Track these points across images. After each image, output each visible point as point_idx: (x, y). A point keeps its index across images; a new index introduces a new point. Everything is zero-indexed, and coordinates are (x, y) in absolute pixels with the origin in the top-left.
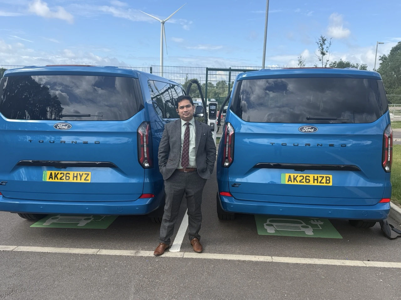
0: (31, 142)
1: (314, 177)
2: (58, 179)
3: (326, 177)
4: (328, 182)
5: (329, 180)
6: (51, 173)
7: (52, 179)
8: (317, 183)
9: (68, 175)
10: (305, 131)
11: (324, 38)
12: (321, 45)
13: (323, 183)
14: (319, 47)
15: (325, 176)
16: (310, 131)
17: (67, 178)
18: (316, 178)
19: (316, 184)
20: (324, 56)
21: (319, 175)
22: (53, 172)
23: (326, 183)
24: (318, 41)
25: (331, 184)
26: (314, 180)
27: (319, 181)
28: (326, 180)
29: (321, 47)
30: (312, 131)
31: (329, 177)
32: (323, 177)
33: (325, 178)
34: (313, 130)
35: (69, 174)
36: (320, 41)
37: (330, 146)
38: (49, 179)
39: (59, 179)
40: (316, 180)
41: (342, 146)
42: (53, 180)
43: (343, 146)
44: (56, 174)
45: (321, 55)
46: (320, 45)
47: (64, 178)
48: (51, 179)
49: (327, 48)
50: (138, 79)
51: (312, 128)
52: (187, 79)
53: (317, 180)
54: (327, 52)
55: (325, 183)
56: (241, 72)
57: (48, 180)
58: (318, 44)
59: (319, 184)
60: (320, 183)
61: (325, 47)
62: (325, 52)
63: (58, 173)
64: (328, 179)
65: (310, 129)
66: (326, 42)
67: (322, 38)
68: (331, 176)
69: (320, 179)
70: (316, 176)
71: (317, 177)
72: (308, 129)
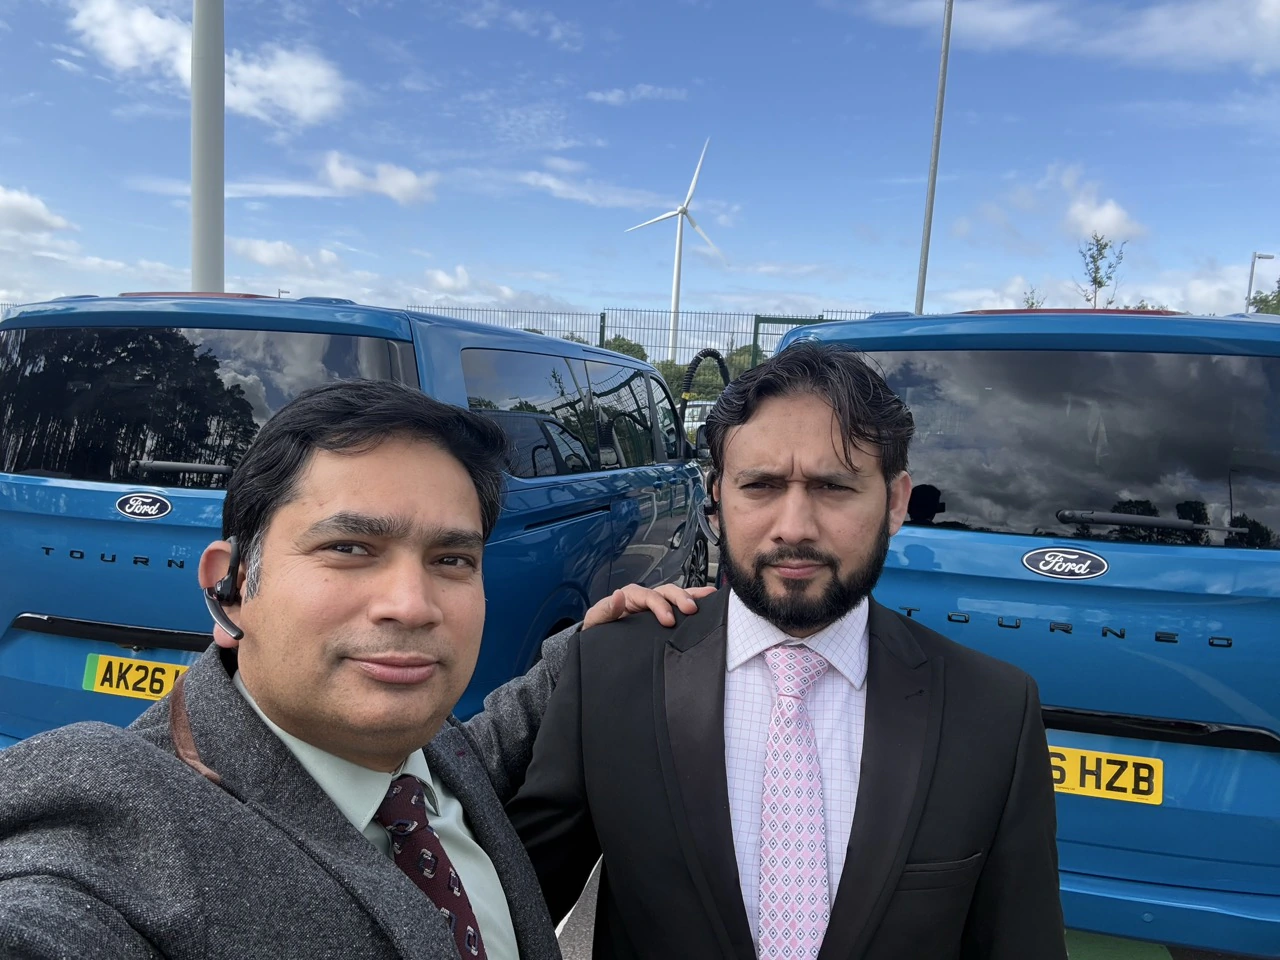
0: (47, 553)
1: (1083, 759)
2: (127, 688)
3: (1138, 767)
4: (1144, 786)
5: (1148, 780)
6: (110, 664)
7: (111, 686)
8: (1098, 786)
9: (158, 675)
10: (1051, 571)
11: (1103, 242)
12: (1094, 260)
13: (1124, 790)
14: (1087, 265)
15: (1131, 759)
16: (1072, 573)
17: (156, 686)
18: (1091, 765)
19: (1090, 790)
20: (1101, 289)
21: (1105, 756)
22: (116, 661)
23: (1136, 790)
24: (1084, 249)
25: (1156, 798)
26: (1084, 772)
27: (1105, 780)
28: (1138, 779)
29: (1091, 266)
30: (1082, 571)
31: (1150, 769)
32: (1123, 765)
33: (1130, 772)
34: (1083, 568)
35: (162, 671)
36: (1090, 250)
37: (1158, 639)
38: (102, 684)
39: (131, 687)
40: (1091, 772)
41: (1211, 644)
42: (113, 691)
43: (1216, 642)
44: (123, 670)
45: (1090, 288)
46: (1089, 259)
47: (146, 684)
48: (107, 684)
49: (1110, 267)
50: (412, 342)
51: (1082, 559)
52: (732, 343)
53: (1097, 774)
54: (1110, 278)
55: (1130, 790)
56: (794, 326)
57: (98, 688)
58: (1084, 256)
59: (1104, 793)
60: (1110, 787)
61: (1103, 264)
62: (1105, 279)
63: (130, 666)
64: (1144, 773)
65: (1072, 561)
66: (1106, 252)
67: (1098, 241)
68: (1157, 764)
69: (1108, 772)
70: (1092, 757)
71: (1099, 761)
72: (1066, 561)
